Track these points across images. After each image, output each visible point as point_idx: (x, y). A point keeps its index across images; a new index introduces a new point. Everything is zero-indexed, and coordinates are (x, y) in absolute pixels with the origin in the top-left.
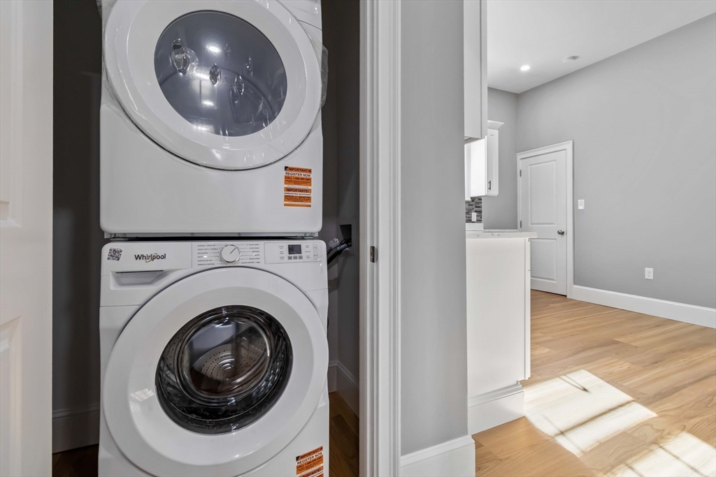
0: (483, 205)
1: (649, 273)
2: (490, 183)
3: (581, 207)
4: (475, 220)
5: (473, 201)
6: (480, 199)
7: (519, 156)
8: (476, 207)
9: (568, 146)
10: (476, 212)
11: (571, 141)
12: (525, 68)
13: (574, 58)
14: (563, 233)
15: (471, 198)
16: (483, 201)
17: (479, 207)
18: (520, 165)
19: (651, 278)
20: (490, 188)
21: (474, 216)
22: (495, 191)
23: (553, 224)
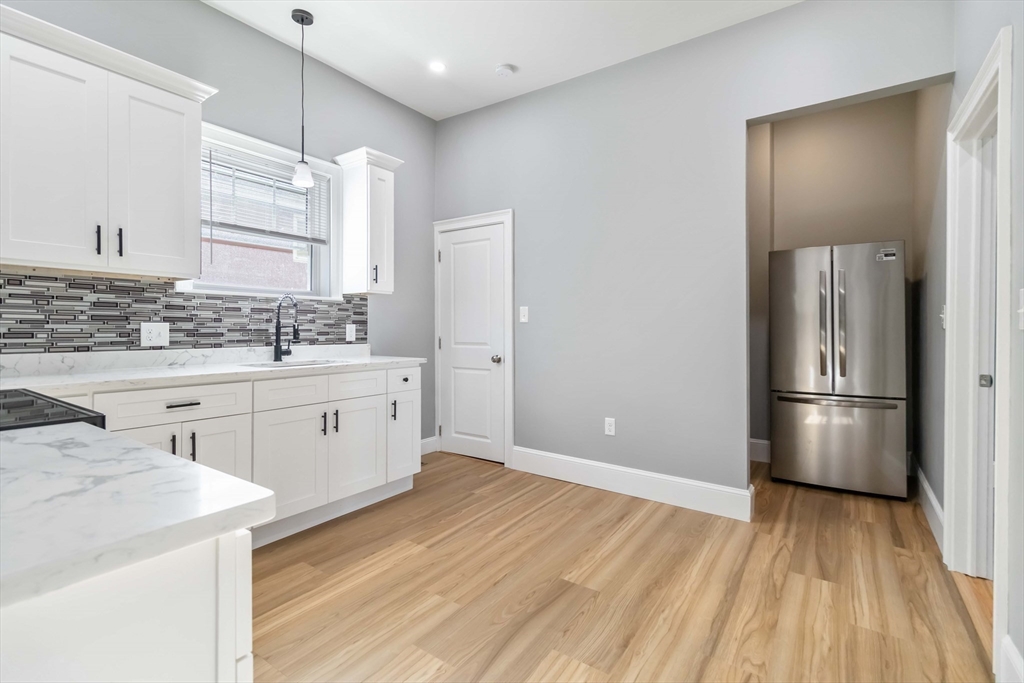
0: (370, 310)
1: (610, 426)
2: (376, 269)
3: (524, 319)
5: (349, 302)
6: (363, 298)
7: (439, 227)
8: (355, 313)
9: (506, 217)
10: (354, 322)
12: (437, 67)
13: (513, 68)
14: (499, 361)
15: (344, 296)
16: (369, 302)
17: (362, 314)
18: (439, 242)
19: (613, 433)
20: (376, 280)
21: (351, 331)
22: (387, 285)
23: (485, 344)
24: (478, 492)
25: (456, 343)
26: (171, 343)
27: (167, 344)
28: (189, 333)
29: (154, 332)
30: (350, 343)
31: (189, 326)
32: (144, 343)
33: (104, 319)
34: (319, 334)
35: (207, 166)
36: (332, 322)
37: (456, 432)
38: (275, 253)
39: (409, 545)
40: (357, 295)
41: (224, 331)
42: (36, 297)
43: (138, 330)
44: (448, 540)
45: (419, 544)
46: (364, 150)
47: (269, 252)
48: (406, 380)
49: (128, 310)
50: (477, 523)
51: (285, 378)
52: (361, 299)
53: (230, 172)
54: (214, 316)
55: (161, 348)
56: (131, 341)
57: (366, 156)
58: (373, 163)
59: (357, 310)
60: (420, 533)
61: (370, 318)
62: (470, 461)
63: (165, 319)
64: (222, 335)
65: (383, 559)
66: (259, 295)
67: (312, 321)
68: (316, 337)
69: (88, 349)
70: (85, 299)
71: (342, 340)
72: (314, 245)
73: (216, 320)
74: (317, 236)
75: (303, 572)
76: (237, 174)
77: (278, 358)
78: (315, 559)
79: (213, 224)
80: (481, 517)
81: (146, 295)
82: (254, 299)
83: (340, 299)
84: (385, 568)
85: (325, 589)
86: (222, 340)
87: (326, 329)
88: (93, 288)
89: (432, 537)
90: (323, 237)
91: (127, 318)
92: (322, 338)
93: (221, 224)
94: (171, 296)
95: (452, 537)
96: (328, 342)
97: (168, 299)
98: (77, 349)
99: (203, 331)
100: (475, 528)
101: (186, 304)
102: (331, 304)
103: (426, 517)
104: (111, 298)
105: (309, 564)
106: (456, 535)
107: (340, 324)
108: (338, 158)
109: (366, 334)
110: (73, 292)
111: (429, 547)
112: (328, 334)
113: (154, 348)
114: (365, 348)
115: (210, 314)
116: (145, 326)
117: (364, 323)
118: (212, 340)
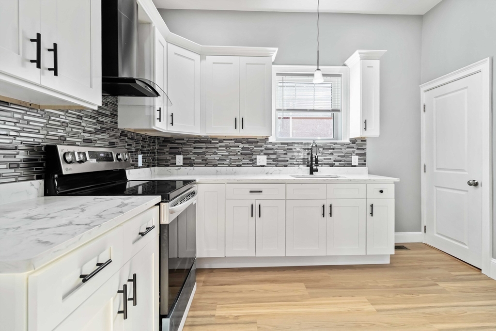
4: (357, 164)
8: (358, 149)
10: (357, 154)
11: (488, 59)
15: (351, 140)
17: (363, 149)
18: (424, 98)
21: (355, 160)
24: (442, 285)
25: (437, 169)
26: (267, 164)
27: (266, 164)
28: (274, 160)
29: (261, 159)
30: (355, 166)
31: (274, 157)
32: (258, 164)
33: (245, 154)
34: (335, 161)
35: (281, 85)
36: (343, 154)
37: (438, 233)
38: (314, 120)
39: (365, 302)
40: (358, 139)
41: (288, 159)
42: (226, 146)
43: (256, 159)
44: (394, 312)
45: (372, 304)
46: (357, 52)
47: (311, 120)
48: (381, 192)
49: (253, 150)
50: (428, 311)
51: (302, 184)
52: (362, 141)
53: (294, 85)
54: (284, 152)
55: (264, 166)
56: (253, 163)
57: (359, 55)
58: (365, 58)
59: (359, 147)
60: (377, 297)
61: (368, 152)
62: (448, 258)
63: (265, 154)
64: (287, 161)
65: (344, 303)
66: (304, 142)
67: (332, 154)
68: (334, 163)
69: (240, 166)
70: (240, 146)
71: (350, 165)
72: (335, 113)
73: (284, 154)
74: (336, 108)
75: (300, 289)
76: (297, 85)
77: (311, 173)
78: (310, 285)
79: (284, 110)
80: (434, 307)
81: (259, 144)
82: (302, 143)
83: (348, 141)
84: (341, 310)
85: (303, 305)
86: (287, 163)
87: (339, 158)
88: (242, 142)
89: (384, 304)
90: (339, 108)
91: (252, 154)
92: (337, 163)
93: (287, 110)
94: (268, 144)
95: (401, 312)
96: (340, 165)
97: (266, 145)
98: (238, 166)
99: (279, 159)
100: (423, 313)
101: (273, 147)
102: (342, 145)
103: (388, 287)
104: (247, 146)
105: (305, 286)
106: (404, 312)
107: (348, 155)
108: (346, 63)
109: (365, 161)
110: (237, 144)
111: (378, 311)
112: (341, 161)
113: (261, 166)
114: (364, 170)
115: (282, 152)
116: (258, 157)
117: (365, 154)
118: (283, 163)
